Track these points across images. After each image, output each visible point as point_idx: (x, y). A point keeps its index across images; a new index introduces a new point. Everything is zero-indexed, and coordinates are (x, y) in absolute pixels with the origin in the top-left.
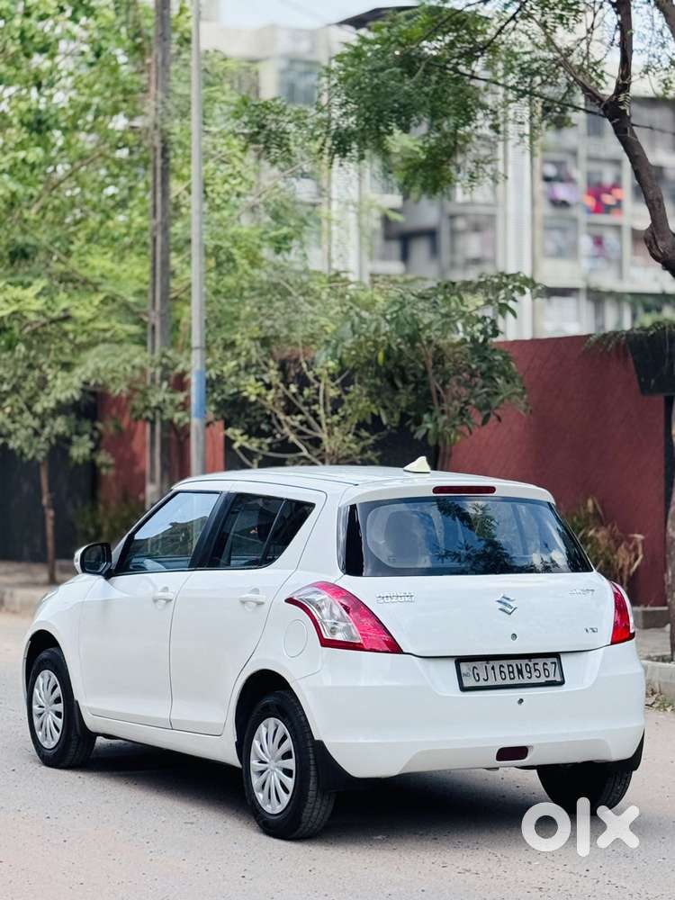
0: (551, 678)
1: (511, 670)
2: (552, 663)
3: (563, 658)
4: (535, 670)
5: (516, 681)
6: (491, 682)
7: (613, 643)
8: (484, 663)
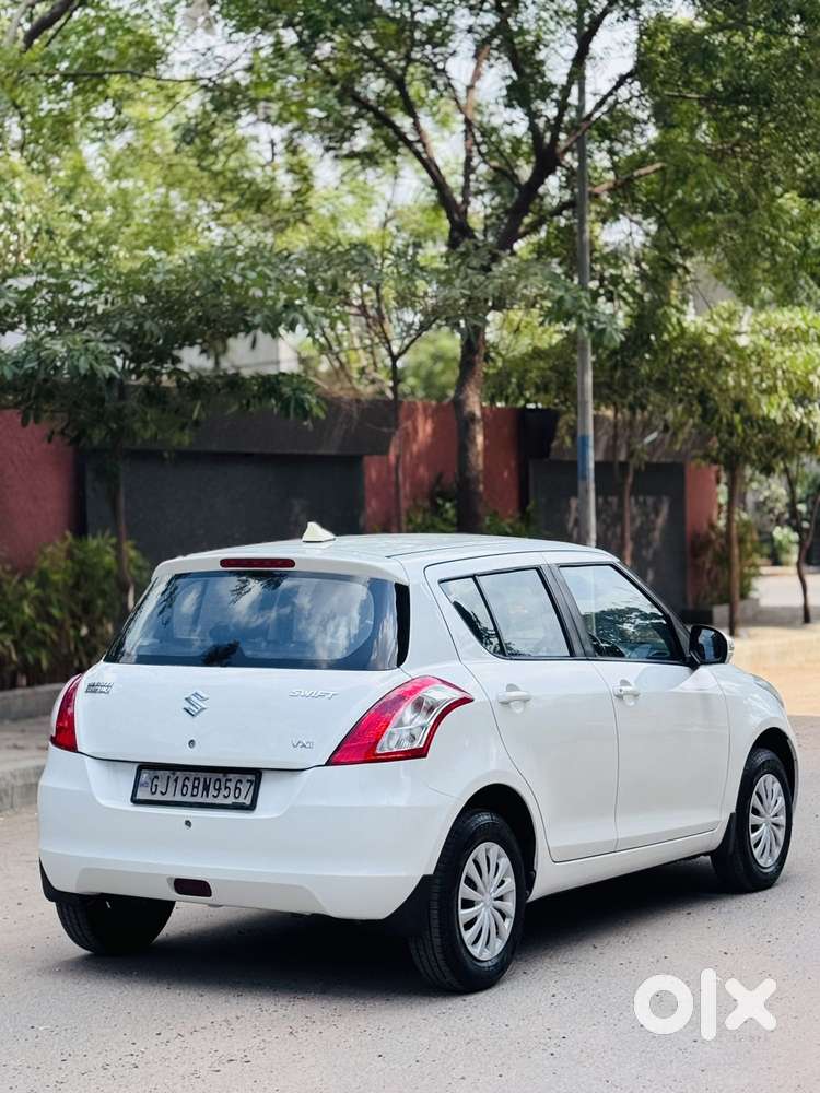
0: (241, 800)
1: (196, 784)
2: (248, 781)
3: (265, 776)
4: (226, 788)
5: (198, 799)
6: (167, 798)
7: (328, 763)
8: (168, 773)
